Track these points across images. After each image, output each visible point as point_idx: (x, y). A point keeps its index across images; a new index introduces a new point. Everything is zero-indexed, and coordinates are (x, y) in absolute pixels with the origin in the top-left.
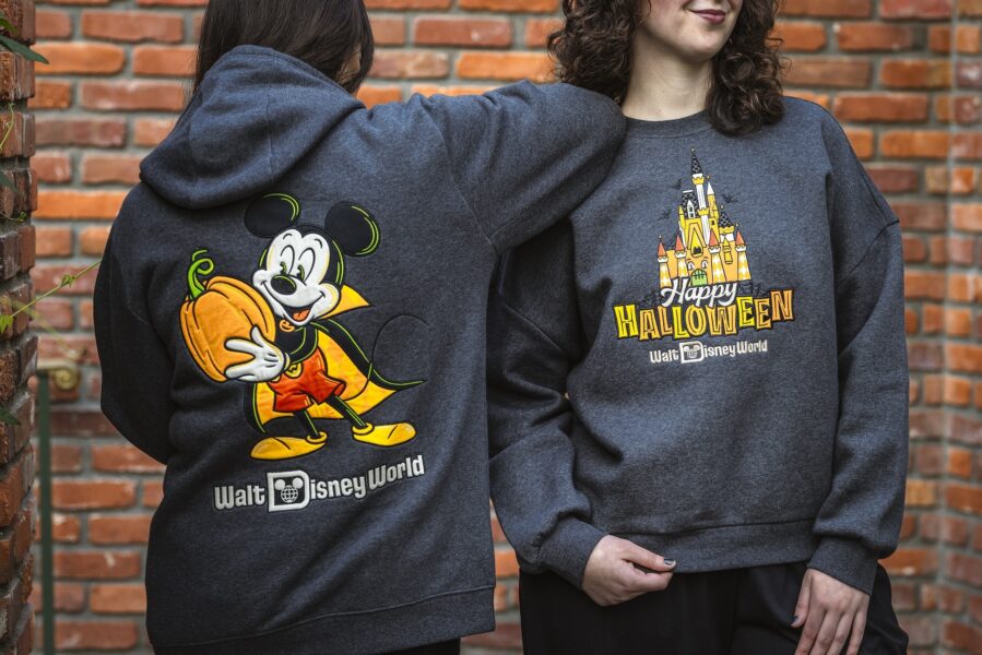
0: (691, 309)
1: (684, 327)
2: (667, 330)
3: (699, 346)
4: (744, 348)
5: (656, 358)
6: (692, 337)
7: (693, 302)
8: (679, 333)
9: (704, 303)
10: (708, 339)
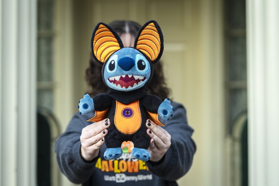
0: (121, 162)
1: (119, 168)
2: (112, 169)
3: (123, 176)
4: (141, 178)
5: (107, 178)
6: (121, 173)
7: (122, 159)
8: (116, 170)
9: (127, 160)
10: (127, 174)
